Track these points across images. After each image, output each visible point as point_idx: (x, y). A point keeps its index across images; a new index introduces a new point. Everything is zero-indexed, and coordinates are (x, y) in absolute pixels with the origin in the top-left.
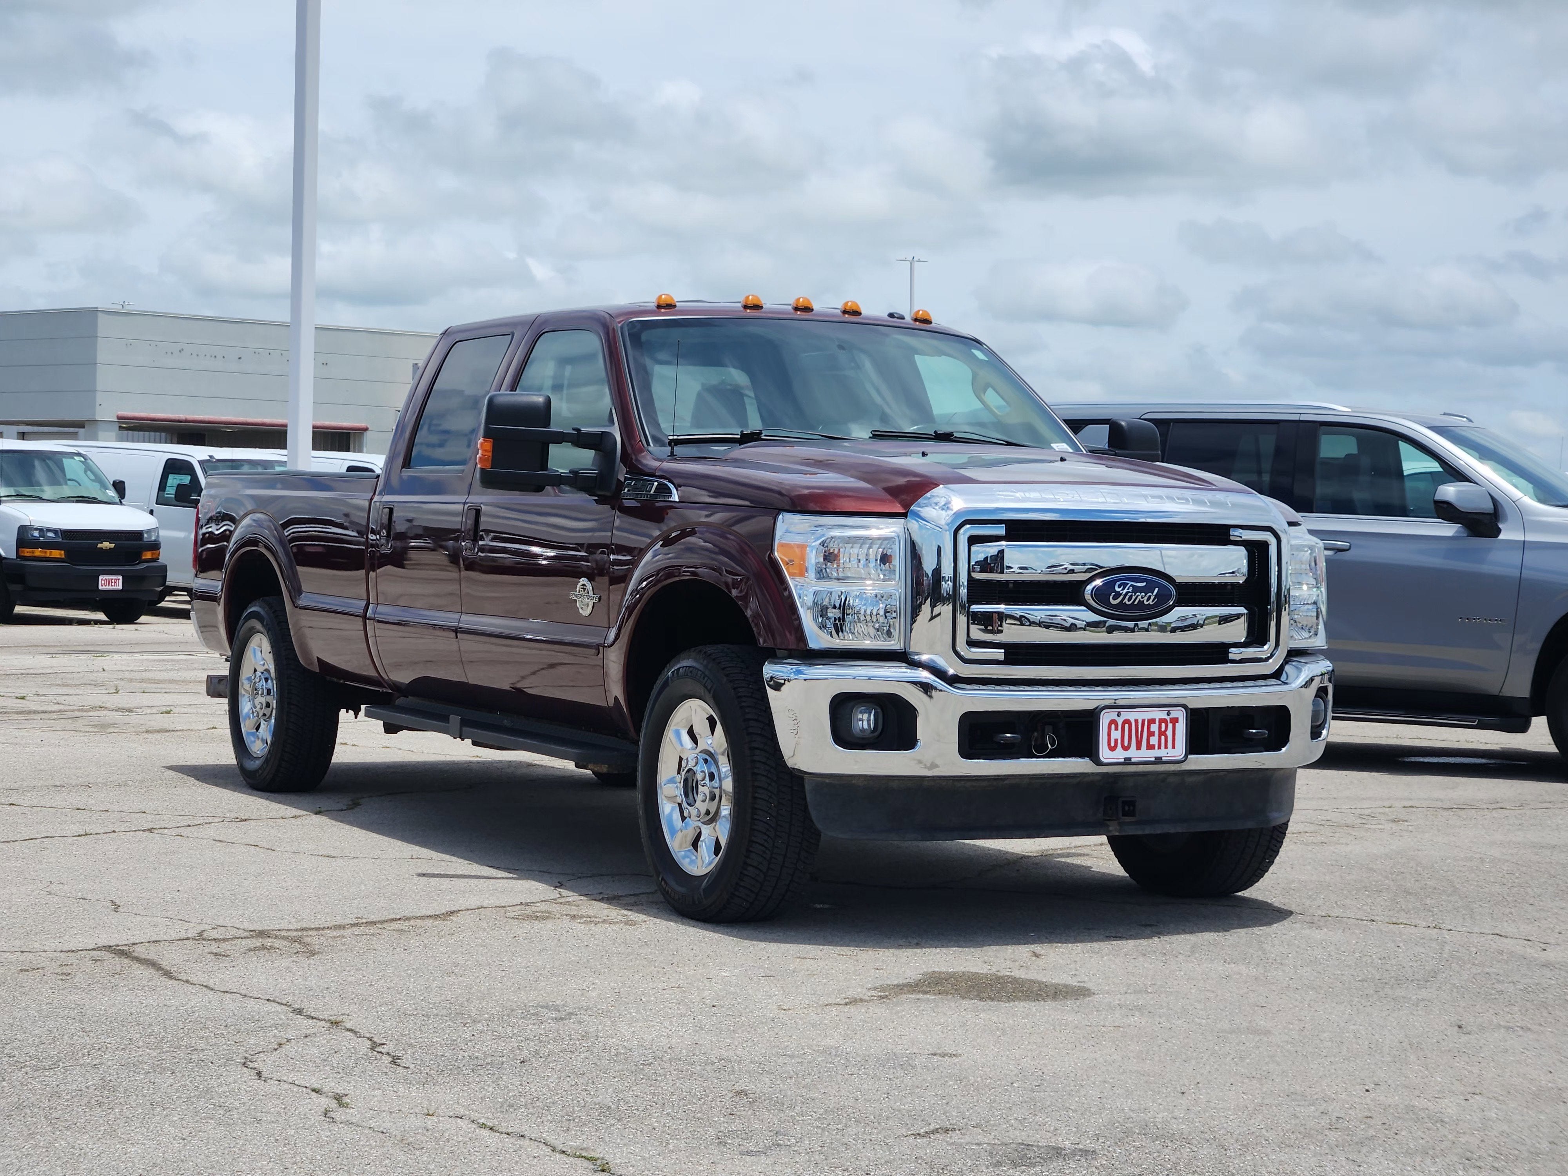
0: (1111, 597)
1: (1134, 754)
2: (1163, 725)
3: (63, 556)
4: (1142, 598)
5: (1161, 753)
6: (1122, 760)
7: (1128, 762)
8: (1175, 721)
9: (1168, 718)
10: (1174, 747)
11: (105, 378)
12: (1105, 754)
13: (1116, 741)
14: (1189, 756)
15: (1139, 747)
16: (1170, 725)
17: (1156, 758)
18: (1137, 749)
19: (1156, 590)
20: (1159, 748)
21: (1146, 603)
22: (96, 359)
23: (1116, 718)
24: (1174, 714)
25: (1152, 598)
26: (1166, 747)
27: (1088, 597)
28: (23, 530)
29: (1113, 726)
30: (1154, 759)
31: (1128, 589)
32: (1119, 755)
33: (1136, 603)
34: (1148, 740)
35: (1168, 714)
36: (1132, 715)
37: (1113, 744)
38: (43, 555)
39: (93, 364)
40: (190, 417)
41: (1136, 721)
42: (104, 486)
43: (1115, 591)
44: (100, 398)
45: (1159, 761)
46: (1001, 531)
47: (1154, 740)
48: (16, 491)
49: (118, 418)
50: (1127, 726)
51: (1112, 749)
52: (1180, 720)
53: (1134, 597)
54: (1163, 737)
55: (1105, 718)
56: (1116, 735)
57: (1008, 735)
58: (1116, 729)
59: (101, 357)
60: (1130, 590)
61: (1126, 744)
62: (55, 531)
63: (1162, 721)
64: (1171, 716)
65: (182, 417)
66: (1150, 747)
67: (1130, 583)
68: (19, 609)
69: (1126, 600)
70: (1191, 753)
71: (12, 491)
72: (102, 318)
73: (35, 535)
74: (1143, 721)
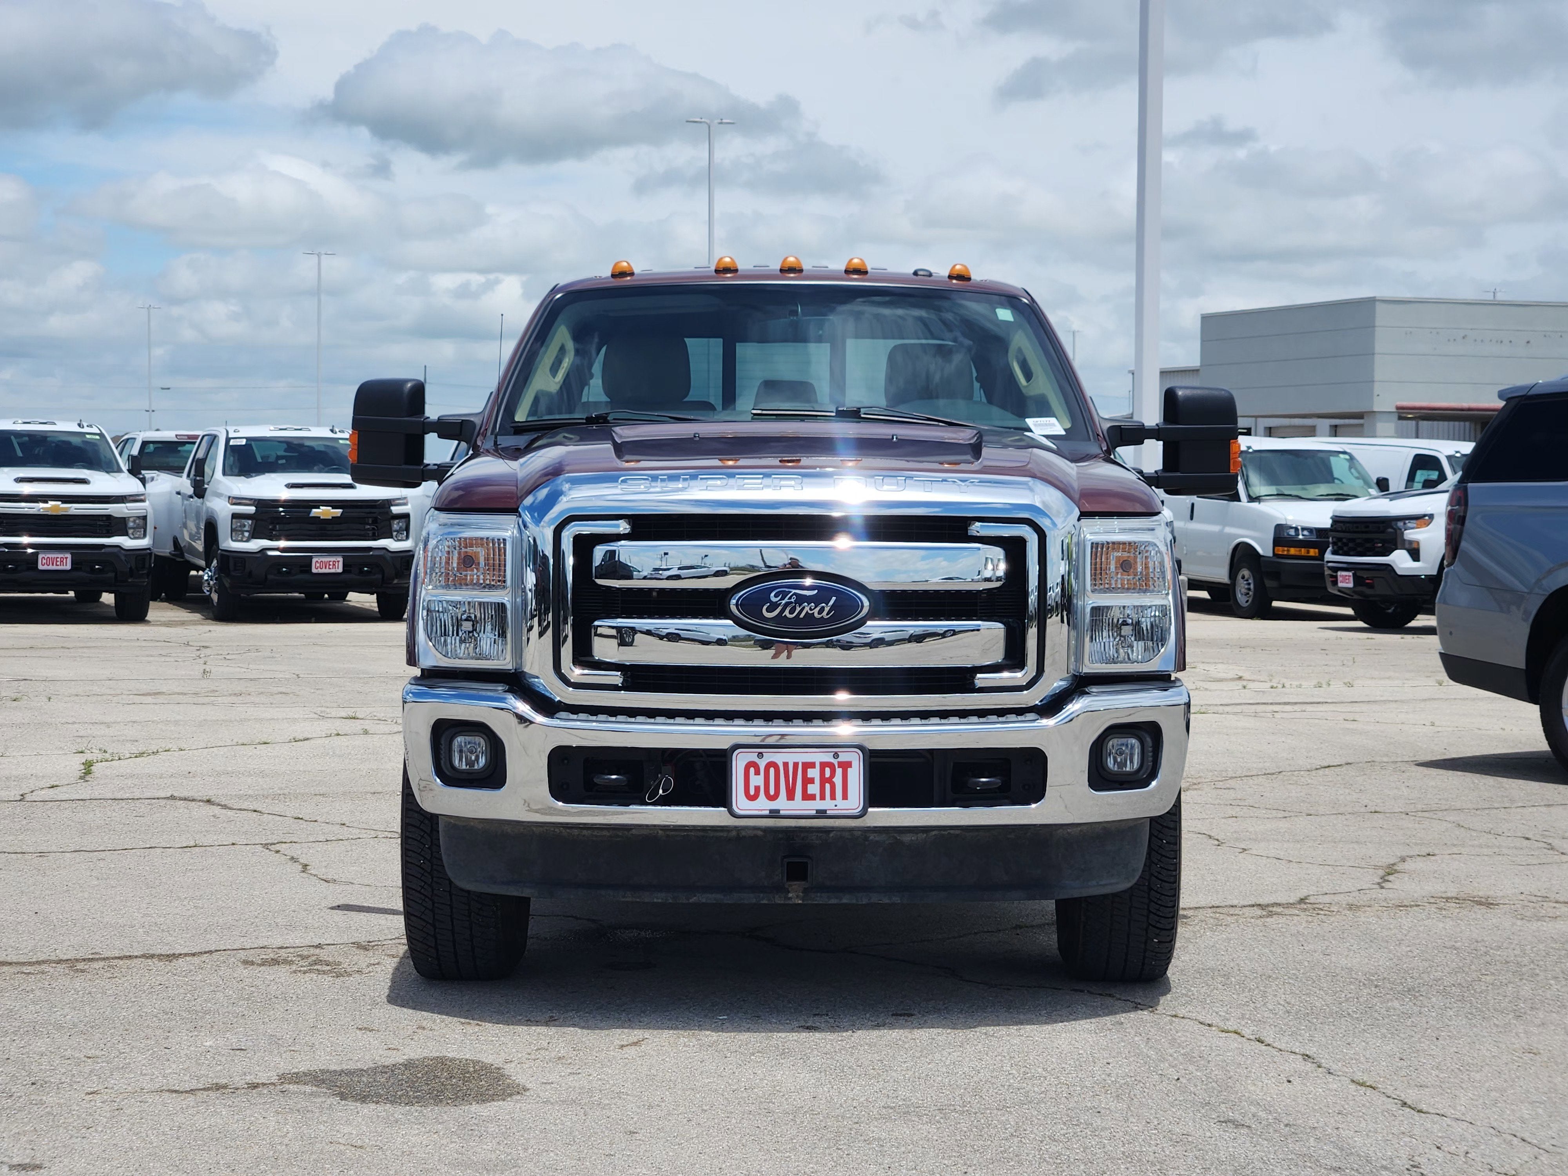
0: (765, 607)
1: (782, 804)
2: (828, 771)
3: (1317, 555)
4: (811, 609)
5: (827, 805)
6: (767, 813)
7: (774, 814)
8: (845, 766)
9: (835, 762)
10: (845, 797)
11: (1383, 369)
12: (740, 803)
13: (757, 789)
14: (870, 810)
15: (791, 796)
16: (839, 771)
17: (818, 811)
18: (788, 799)
19: (834, 598)
20: (823, 798)
21: (816, 615)
22: (1374, 348)
23: (756, 760)
24: (844, 757)
25: (827, 609)
26: (833, 797)
27: (733, 608)
28: (1279, 528)
29: (752, 770)
30: (815, 812)
31: (790, 598)
32: (763, 805)
33: (802, 616)
34: (805, 789)
35: (836, 755)
36: (779, 757)
37: (752, 792)
38: (1298, 553)
39: (1370, 354)
40: (1473, 405)
41: (786, 765)
42: (1367, 484)
43: (771, 602)
44: (1377, 388)
45: (821, 814)
46: (623, 527)
47: (813, 789)
48: (1277, 490)
49: (1398, 408)
50: (772, 770)
51: (752, 798)
52: (855, 764)
53: (798, 609)
54: (828, 786)
55: (739, 762)
56: (757, 780)
57: (614, 777)
58: (757, 773)
59: (1378, 348)
60: (793, 600)
61: (772, 792)
62: (1310, 530)
63: (823, 765)
64: (839, 759)
65: (1465, 405)
66: (807, 797)
67: (794, 591)
68: (1276, 604)
69: (787, 613)
70: (871, 806)
71: (1272, 490)
72: (1379, 307)
73: (1290, 533)
74: (796, 765)
